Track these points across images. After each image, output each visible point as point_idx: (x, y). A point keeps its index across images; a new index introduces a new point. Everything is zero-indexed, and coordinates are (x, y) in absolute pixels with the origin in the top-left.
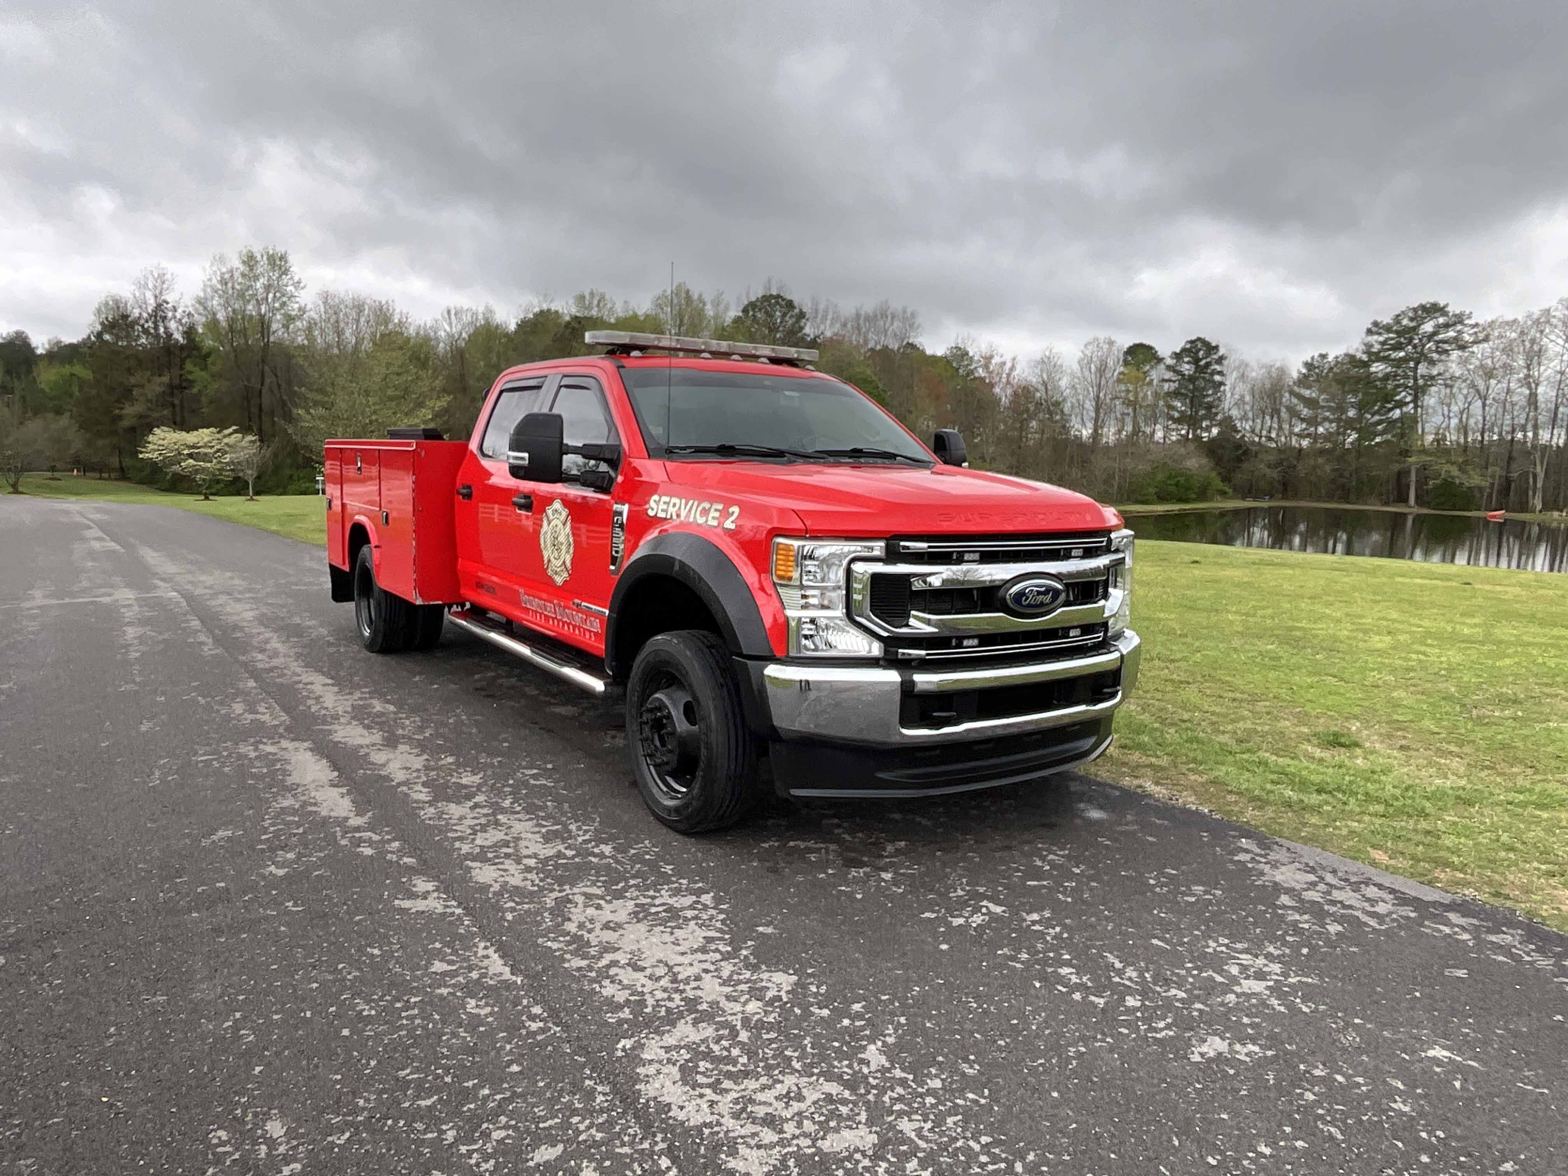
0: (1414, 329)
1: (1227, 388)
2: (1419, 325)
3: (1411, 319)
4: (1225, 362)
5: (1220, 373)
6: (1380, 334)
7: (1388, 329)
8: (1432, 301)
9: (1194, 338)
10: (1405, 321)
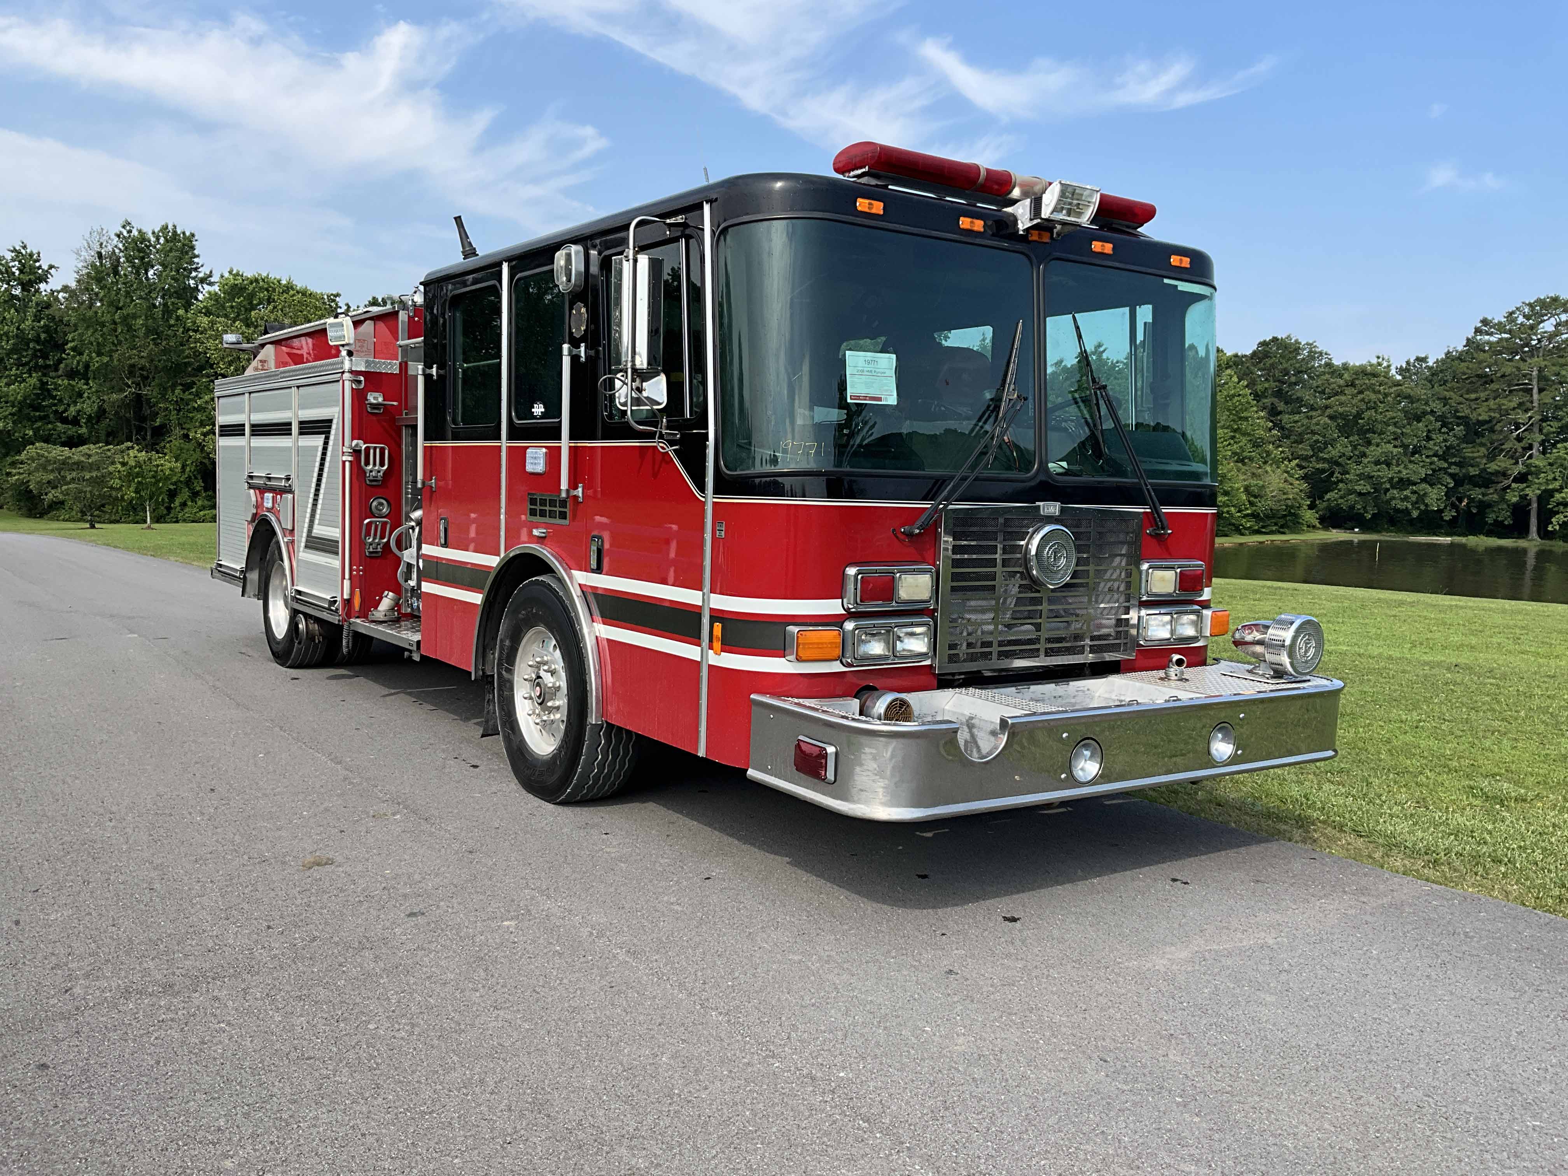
0: (1532, 327)
2: (1539, 323)
3: (1528, 317)
6: (1491, 334)
7: (1500, 327)
8: (1552, 295)
10: (1521, 319)
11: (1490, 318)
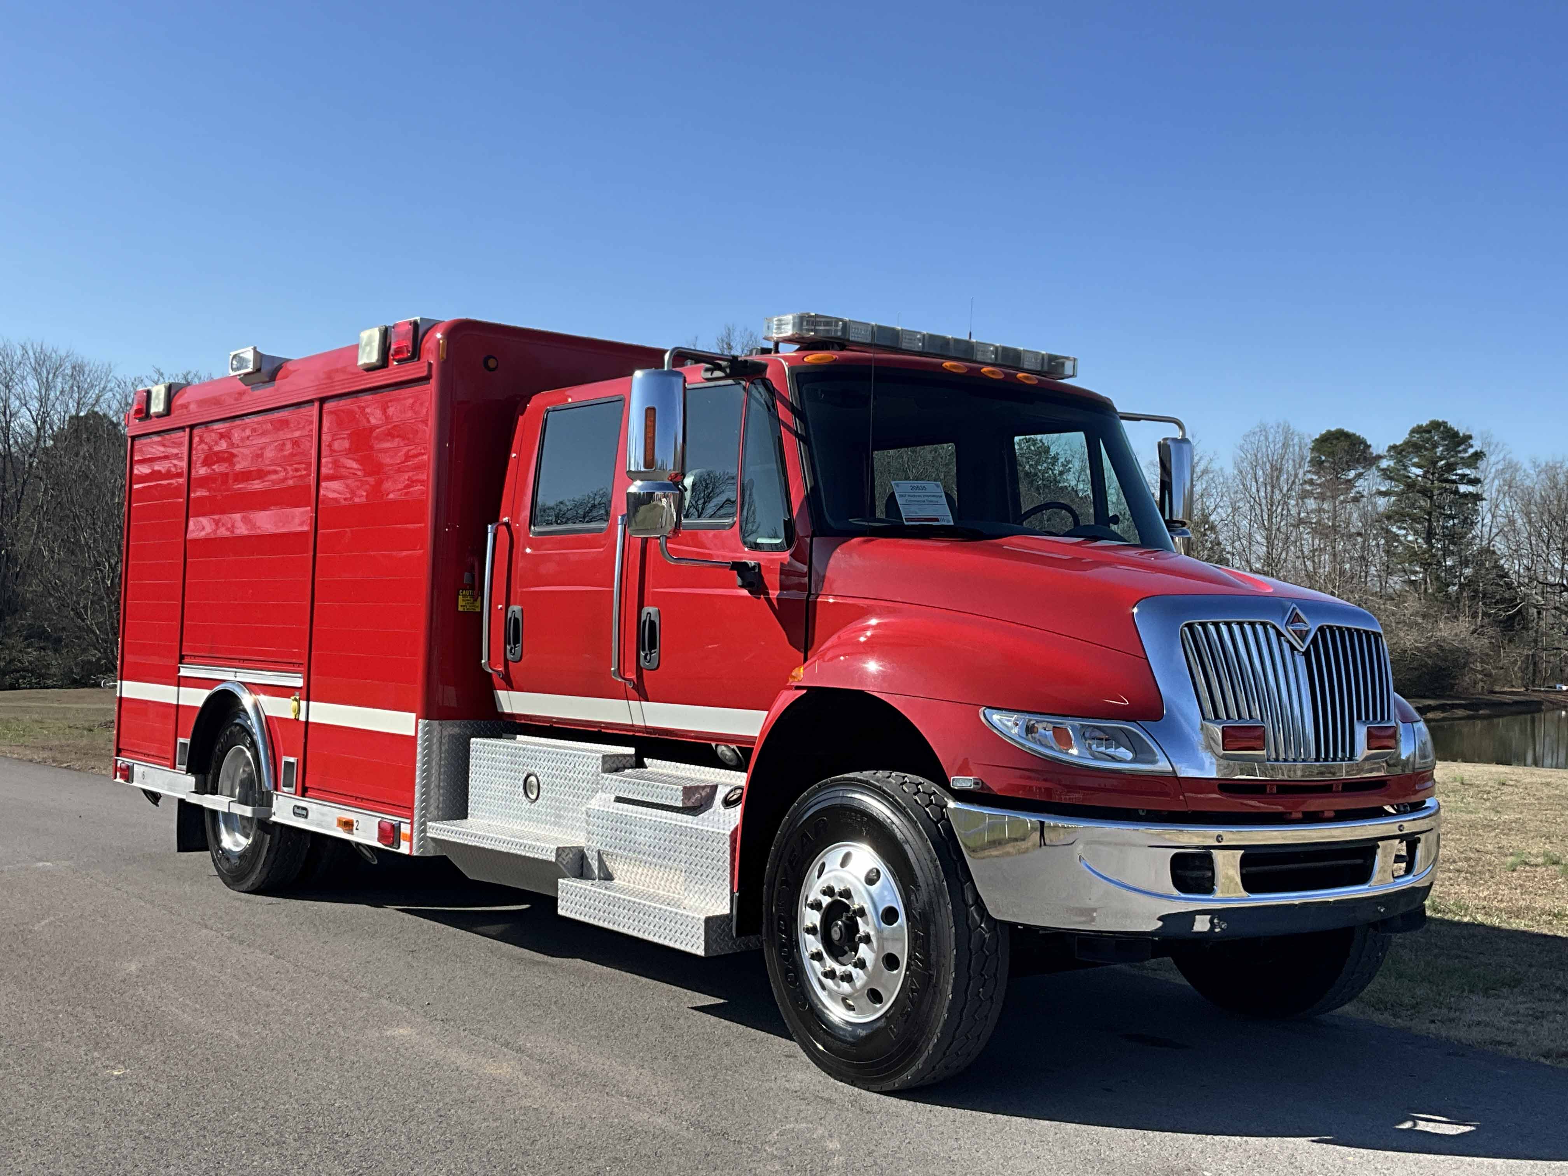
1: (1484, 506)
4: (1482, 464)
5: (1475, 482)
9: (1425, 423)
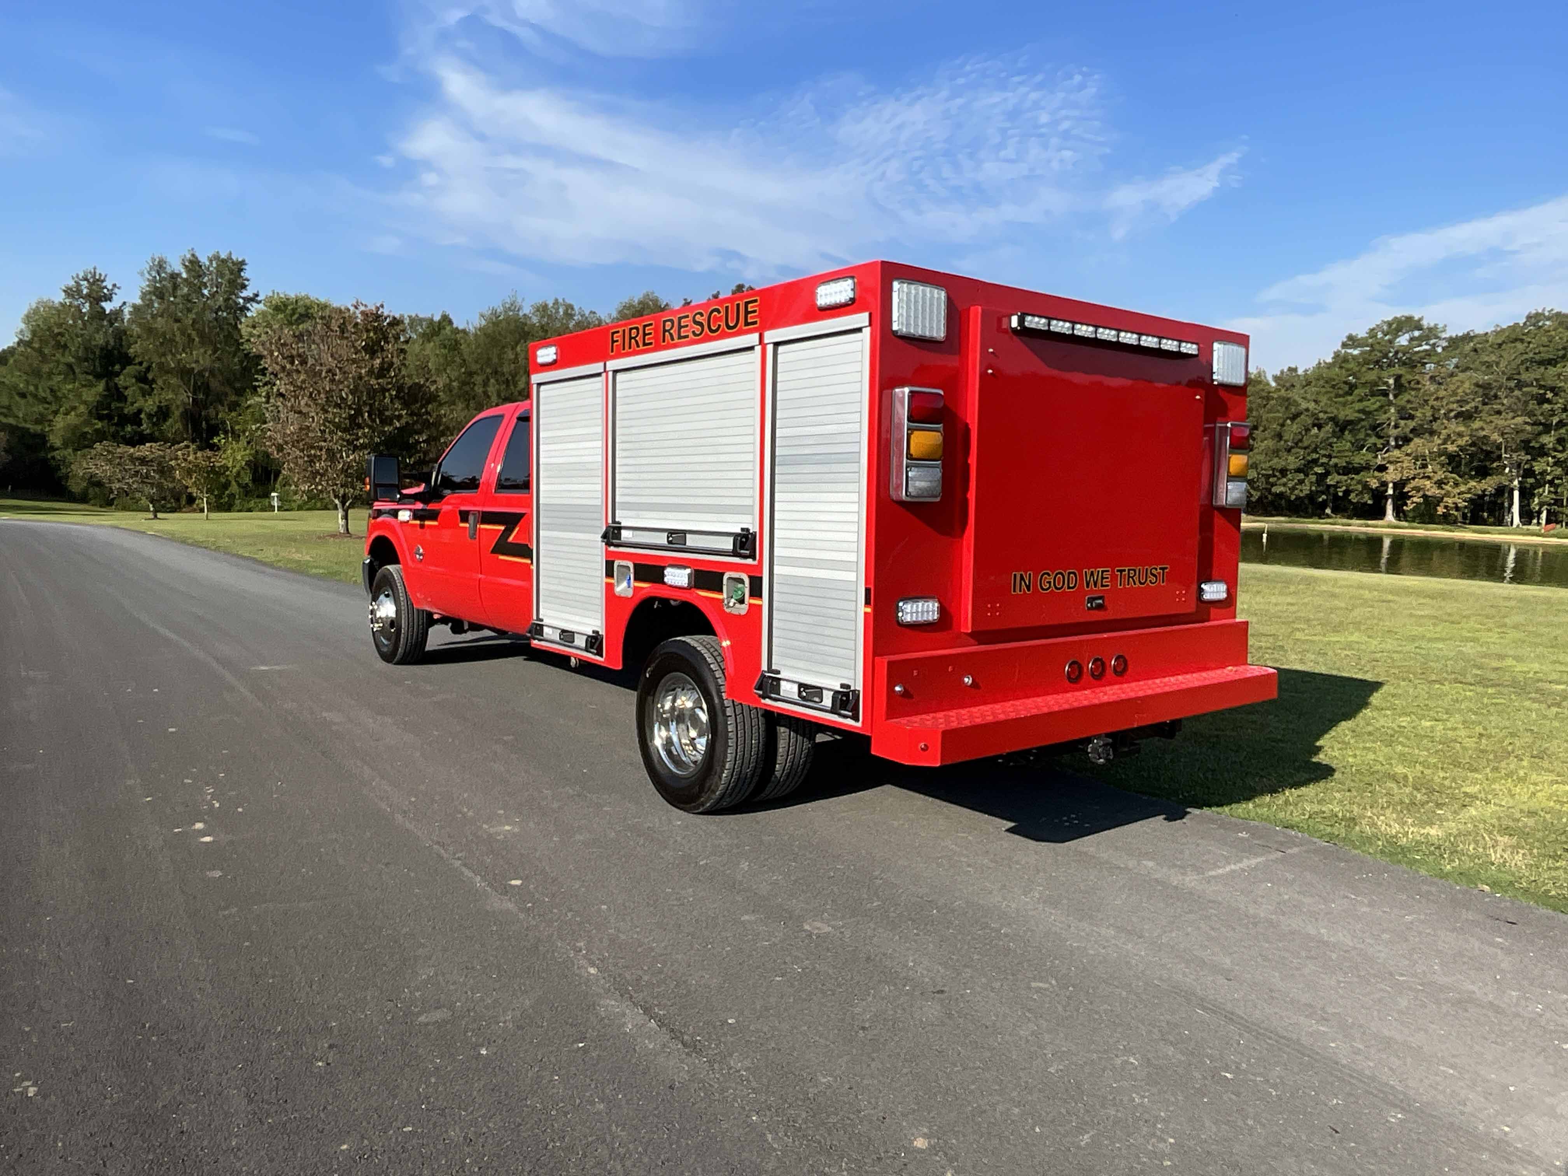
0: (1390, 342)
2: (1395, 338)
3: (1386, 333)
6: (1355, 348)
7: (1363, 342)
8: (1407, 314)
10: (1380, 335)
11: (1354, 334)
